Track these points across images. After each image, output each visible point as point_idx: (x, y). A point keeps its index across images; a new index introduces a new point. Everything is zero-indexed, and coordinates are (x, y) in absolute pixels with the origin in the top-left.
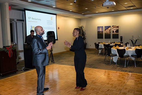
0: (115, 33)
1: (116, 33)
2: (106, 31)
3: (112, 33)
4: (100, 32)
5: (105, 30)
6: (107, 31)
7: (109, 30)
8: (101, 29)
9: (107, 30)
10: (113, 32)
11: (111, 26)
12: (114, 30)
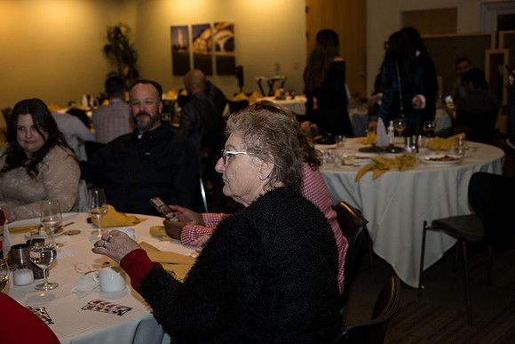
0: (223, 53)
1: (226, 51)
2: (197, 46)
3: (214, 54)
4: (179, 47)
5: (194, 40)
6: (199, 44)
7: (205, 40)
8: (180, 36)
10: (218, 48)
11: (212, 25)
12: (221, 39)
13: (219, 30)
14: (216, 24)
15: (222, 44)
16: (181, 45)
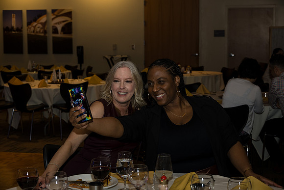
0: (60, 35)
1: (64, 33)
2: (32, 29)
3: (50, 36)
4: (12, 29)
5: (29, 24)
6: (34, 27)
7: (41, 23)
8: (14, 20)
9: (34, 24)
10: (55, 31)
11: (49, 11)
12: (58, 23)
13: (57, 16)
14: (53, 11)
15: (59, 27)
16: (15, 27)
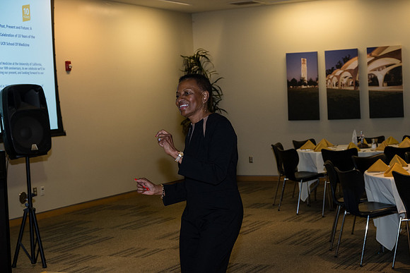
0: (382, 87)
1: (388, 85)
2: (335, 80)
3: (365, 90)
4: (302, 82)
5: (329, 72)
6: (338, 77)
7: (350, 71)
8: (304, 67)
9: (338, 72)
12: (379, 69)
13: (376, 58)
14: (370, 50)
15: (380, 76)
16: (306, 79)
